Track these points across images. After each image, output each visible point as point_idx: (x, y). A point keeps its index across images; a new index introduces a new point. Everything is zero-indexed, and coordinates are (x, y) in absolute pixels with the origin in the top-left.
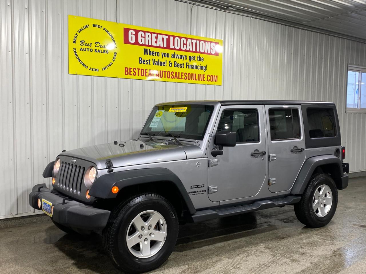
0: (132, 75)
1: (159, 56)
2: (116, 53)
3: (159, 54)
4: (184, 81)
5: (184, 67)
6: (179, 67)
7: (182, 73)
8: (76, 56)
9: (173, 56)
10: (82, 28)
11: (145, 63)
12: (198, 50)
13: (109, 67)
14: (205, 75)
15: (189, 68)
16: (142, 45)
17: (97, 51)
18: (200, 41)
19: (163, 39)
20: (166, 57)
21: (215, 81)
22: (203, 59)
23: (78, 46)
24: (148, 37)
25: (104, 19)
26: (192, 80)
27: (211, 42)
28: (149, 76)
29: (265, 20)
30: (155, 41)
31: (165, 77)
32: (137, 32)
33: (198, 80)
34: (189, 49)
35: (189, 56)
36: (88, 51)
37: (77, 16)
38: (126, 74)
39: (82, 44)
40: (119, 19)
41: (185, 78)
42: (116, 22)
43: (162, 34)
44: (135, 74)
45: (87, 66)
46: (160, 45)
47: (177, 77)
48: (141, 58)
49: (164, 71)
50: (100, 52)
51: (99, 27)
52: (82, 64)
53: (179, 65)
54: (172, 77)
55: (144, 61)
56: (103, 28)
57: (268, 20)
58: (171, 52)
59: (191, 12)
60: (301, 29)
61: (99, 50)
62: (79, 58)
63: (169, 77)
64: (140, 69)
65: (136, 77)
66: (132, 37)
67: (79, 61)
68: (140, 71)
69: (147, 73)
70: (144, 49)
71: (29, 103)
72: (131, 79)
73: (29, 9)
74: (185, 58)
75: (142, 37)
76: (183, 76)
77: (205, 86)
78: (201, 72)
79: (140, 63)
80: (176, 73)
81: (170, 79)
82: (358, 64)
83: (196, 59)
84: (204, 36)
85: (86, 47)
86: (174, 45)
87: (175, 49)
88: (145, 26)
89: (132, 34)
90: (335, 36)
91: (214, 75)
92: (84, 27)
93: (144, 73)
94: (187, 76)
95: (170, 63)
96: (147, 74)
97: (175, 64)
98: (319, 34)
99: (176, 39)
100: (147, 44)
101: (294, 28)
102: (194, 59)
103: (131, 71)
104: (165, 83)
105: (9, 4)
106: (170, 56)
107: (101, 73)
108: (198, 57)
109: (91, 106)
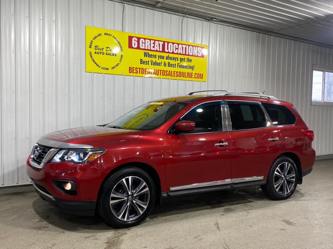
0: (134, 73)
1: (156, 58)
2: (122, 56)
3: (156, 56)
4: (176, 78)
5: (176, 66)
6: (172, 67)
7: (174, 72)
8: (91, 58)
9: (167, 58)
10: (96, 36)
11: (145, 64)
12: (187, 53)
13: (117, 66)
14: (193, 73)
15: (180, 68)
16: (143, 49)
17: (108, 54)
18: (189, 46)
19: (159, 44)
20: (161, 58)
21: (201, 78)
22: (191, 60)
23: (93, 50)
24: (148, 43)
25: (114, 30)
26: (182, 77)
27: (198, 47)
28: (148, 74)
29: (243, 29)
30: (153, 46)
31: (161, 75)
32: (139, 39)
33: (187, 77)
34: (180, 52)
35: (180, 58)
36: (101, 54)
37: (92, 26)
38: (130, 72)
39: (96, 49)
40: (125, 29)
41: (176, 76)
42: (123, 31)
43: (159, 41)
44: (136, 72)
45: (99, 66)
46: (157, 49)
47: (170, 75)
48: (142, 60)
49: (160, 70)
50: (109, 55)
51: (110, 35)
52: (96, 64)
53: (172, 65)
54: (166, 75)
55: (144, 62)
56: (112, 36)
57: (245, 28)
58: (165, 55)
59: (182, 22)
60: (272, 35)
61: (109, 53)
62: (94, 60)
63: (163, 74)
64: (141, 68)
65: (138, 74)
66: (135, 43)
67: (94, 62)
68: (141, 69)
69: (146, 71)
70: (144, 52)
71: (55, 95)
72: (133, 76)
73: (56, 21)
74: (176, 59)
75: (142, 43)
76: (175, 74)
77: (193, 82)
78: (190, 71)
79: (141, 64)
80: (169, 71)
81: (165, 77)
82: (322, 65)
83: (186, 60)
84: (192, 42)
85: (99, 50)
86: (168, 49)
87: (169, 52)
88: (145, 34)
89: (135, 40)
90: (301, 42)
91: (201, 73)
92: (97, 35)
93: (144, 71)
94: (178, 74)
95: (165, 63)
96: (146, 73)
97: (168, 64)
98: (288, 40)
99: (170, 44)
100: (146, 48)
101: (267, 35)
102: (184, 60)
103: (134, 70)
104: (161, 79)
105: (41, 18)
106: (165, 58)
107: (110, 71)
108: (187, 59)
109: (102, 97)
